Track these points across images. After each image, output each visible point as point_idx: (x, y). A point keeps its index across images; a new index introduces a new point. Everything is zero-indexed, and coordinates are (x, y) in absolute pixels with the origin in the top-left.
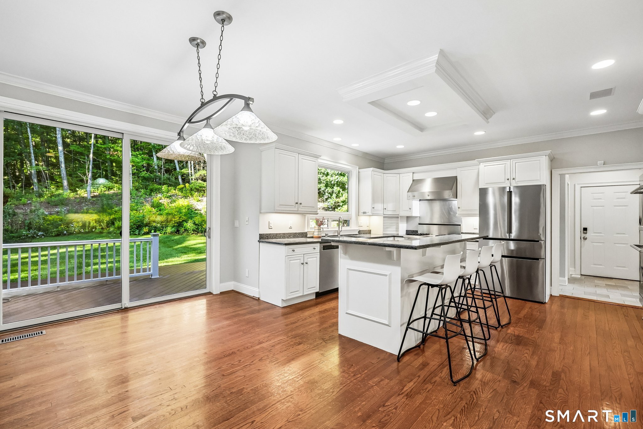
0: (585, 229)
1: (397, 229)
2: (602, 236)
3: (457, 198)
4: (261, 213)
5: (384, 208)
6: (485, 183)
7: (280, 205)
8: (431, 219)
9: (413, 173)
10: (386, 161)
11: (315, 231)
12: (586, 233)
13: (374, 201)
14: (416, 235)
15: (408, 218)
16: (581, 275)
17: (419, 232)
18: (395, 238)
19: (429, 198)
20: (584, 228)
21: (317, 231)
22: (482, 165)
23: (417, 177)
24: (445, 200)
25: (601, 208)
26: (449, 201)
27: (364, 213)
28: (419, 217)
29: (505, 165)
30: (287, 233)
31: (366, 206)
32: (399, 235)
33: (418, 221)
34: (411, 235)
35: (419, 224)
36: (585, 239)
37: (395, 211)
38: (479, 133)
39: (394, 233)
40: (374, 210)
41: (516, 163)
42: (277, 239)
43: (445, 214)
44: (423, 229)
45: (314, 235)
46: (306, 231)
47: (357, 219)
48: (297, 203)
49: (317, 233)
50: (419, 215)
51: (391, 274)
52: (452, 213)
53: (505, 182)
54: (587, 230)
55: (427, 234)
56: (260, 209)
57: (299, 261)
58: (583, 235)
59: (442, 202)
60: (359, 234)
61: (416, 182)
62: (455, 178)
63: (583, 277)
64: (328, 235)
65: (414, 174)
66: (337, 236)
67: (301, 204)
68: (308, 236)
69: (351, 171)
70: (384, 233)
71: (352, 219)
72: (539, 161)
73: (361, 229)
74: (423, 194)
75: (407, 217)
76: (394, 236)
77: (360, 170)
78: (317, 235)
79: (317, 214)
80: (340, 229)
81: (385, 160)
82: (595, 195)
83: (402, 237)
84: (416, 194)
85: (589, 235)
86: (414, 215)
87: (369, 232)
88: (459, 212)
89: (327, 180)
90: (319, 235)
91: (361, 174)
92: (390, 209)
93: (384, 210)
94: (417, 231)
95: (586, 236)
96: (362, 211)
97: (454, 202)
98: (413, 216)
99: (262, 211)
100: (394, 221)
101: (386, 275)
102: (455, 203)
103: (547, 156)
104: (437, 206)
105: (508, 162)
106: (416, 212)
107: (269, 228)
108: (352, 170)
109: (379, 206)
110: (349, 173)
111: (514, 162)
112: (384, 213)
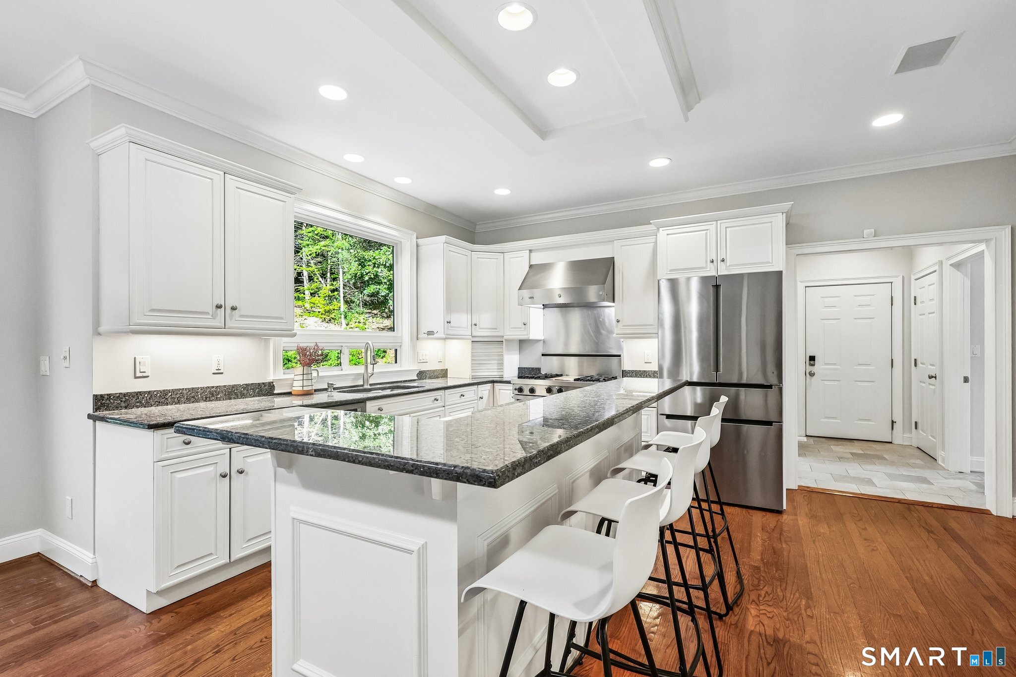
0: (812, 358)
1: (501, 364)
2: (835, 369)
3: (614, 302)
4: (99, 334)
5: (473, 323)
6: (669, 270)
7: (153, 310)
8: (567, 344)
9: (531, 251)
10: (479, 229)
11: (297, 378)
12: (813, 365)
13: (449, 307)
14: (536, 378)
15: (523, 344)
16: (806, 436)
17: (543, 372)
18: (495, 384)
19: (561, 301)
20: (810, 356)
21: (301, 377)
22: (662, 233)
23: (538, 259)
24: (589, 306)
25: (835, 321)
26: (599, 309)
27: (430, 333)
28: (542, 342)
29: (706, 231)
30: (202, 388)
31: (434, 319)
32: (505, 379)
33: (540, 349)
34: (527, 377)
35: (543, 355)
36: (812, 374)
37: (496, 329)
38: (659, 163)
39: (493, 374)
40: (451, 327)
41: (726, 228)
42: (167, 404)
43: (592, 334)
44: (549, 365)
45: (294, 388)
46: (269, 379)
47: (414, 347)
48: (219, 307)
49: (300, 383)
50: (542, 338)
51: (424, 546)
52: (603, 332)
53: (705, 268)
54: (815, 361)
55: (557, 375)
56: (97, 323)
57: (211, 468)
58: (809, 369)
59: (585, 311)
60: (420, 379)
61: (536, 270)
62: (611, 262)
63: (811, 440)
64: (335, 386)
65: (532, 254)
66: (362, 386)
67: (234, 309)
68: (275, 392)
69: (401, 242)
70: (474, 374)
71: (403, 347)
72: (770, 224)
73: (424, 368)
74: (550, 291)
75: (521, 342)
76: (493, 382)
77: (420, 241)
78: (301, 389)
79: (295, 335)
80: (370, 370)
81: (477, 227)
82: (826, 300)
83: (509, 382)
84: (537, 293)
85: (818, 367)
86: (532, 336)
87: (444, 374)
88: (617, 330)
89: (389, 278)
90: (305, 388)
91: (422, 249)
92: (486, 325)
93: (474, 326)
94: (539, 369)
95: (814, 369)
96: (424, 329)
97: (607, 310)
98: (531, 338)
99: (101, 329)
100: (494, 349)
101: (410, 552)
102: (610, 312)
103: (785, 214)
104: (576, 317)
105: (712, 227)
106: (536, 331)
107: (136, 377)
108: (403, 241)
109: (461, 320)
110: (397, 247)
111: (724, 226)
112: (474, 334)
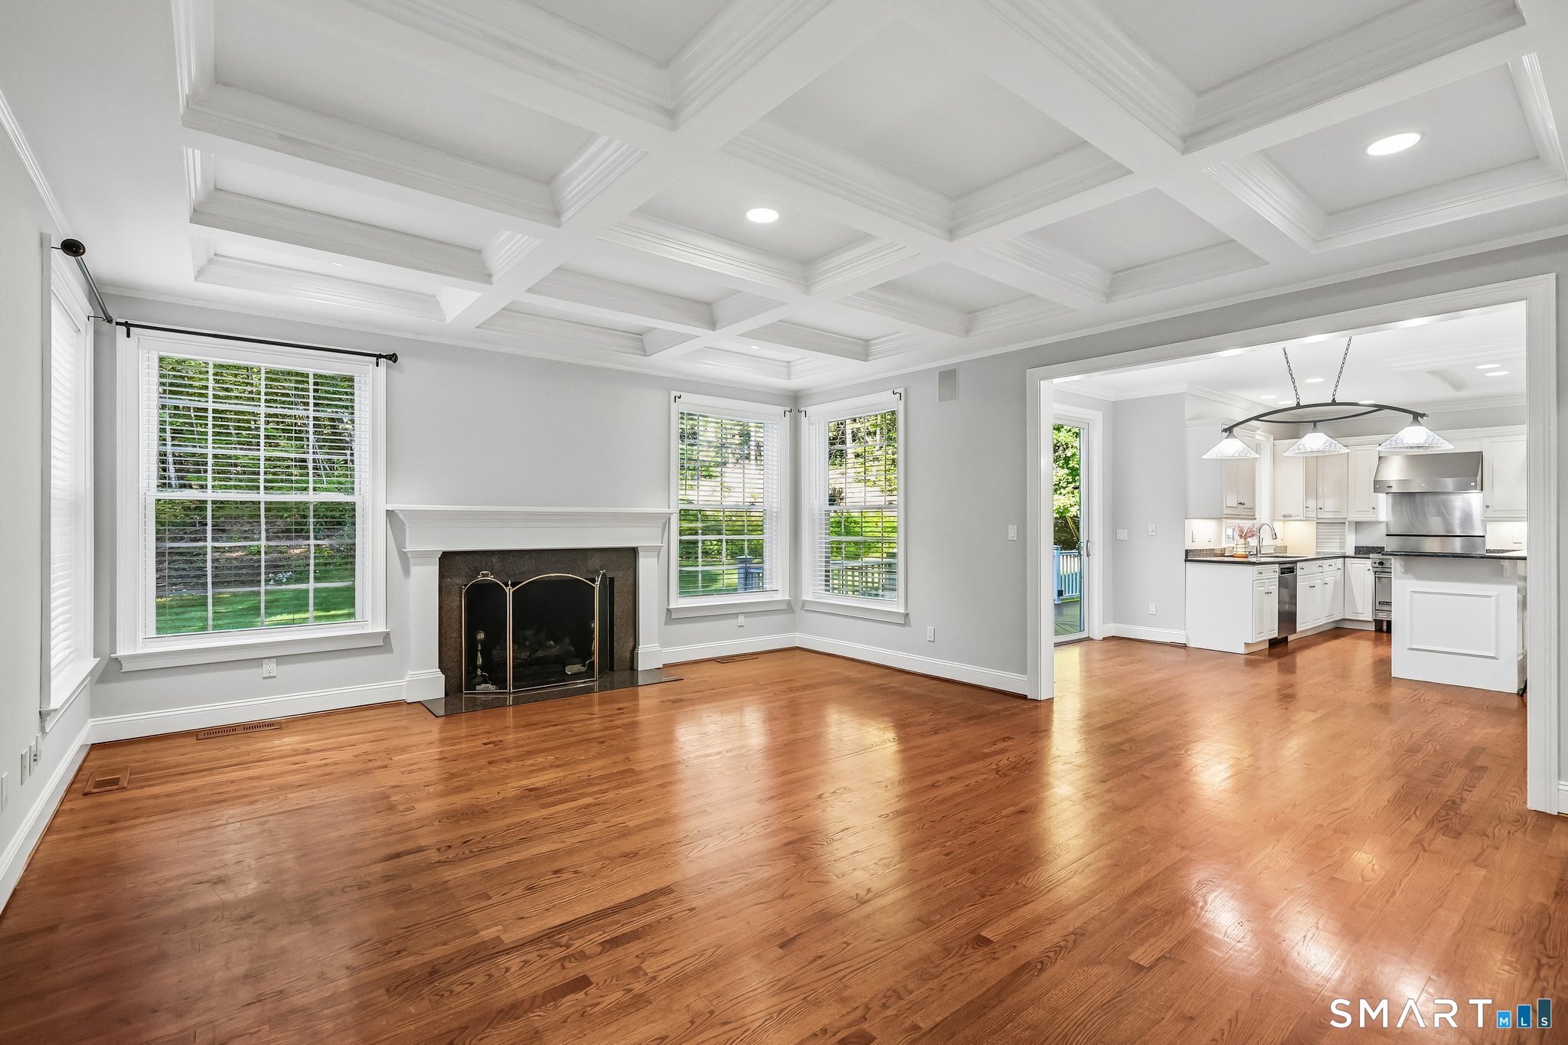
3: (1482, 490)
4: (1187, 519)
5: (1319, 506)
8: (1413, 525)
13: (1307, 495)
15: (1358, 525)
18: (1347, 559)
28: (1386, 523)
32: (1346, 555)
33: (1382, 530)
35: (1387, 535)
37: (1338, 511)
39: (1337, 549)
40: (1308, 511)
51: (1499, 594)
56: (1186, 513)
62: (1478, 456)
70: (1318, 551)
75: (1356, 522)
77: (1276, 442)
86: (1375, 518)
91: (1277, 449)
92: (1330, 507)
93: (1319, 509)
94: (1381, 548)
98: (1373, 520)
99: (1189, 516)
100: (1336, 529)
108: (1263, 443)
112: (1319, 517)
